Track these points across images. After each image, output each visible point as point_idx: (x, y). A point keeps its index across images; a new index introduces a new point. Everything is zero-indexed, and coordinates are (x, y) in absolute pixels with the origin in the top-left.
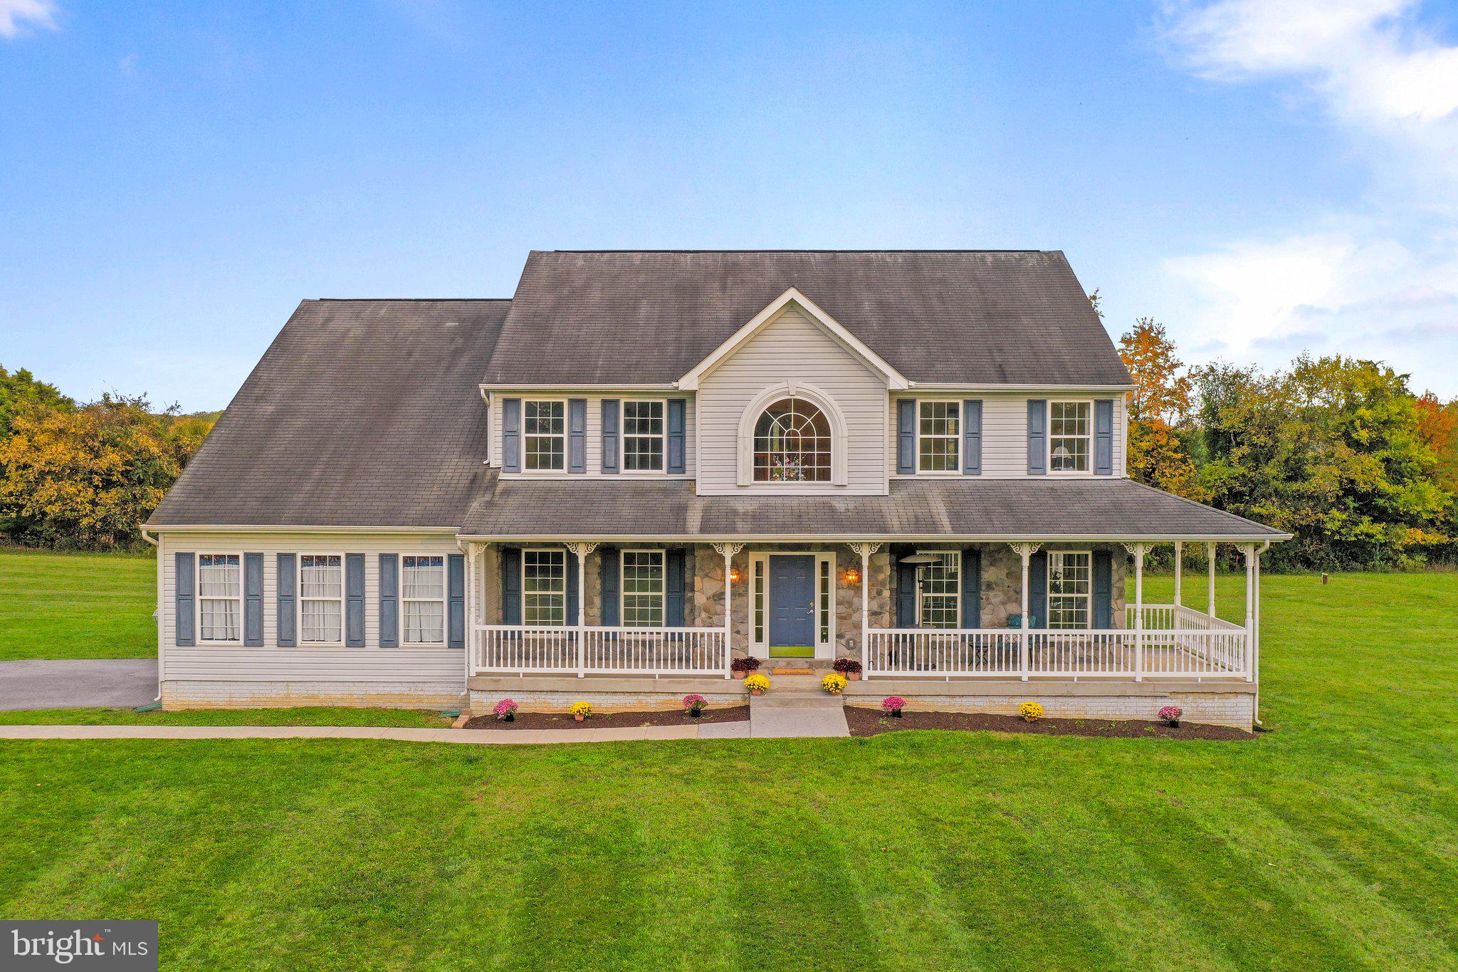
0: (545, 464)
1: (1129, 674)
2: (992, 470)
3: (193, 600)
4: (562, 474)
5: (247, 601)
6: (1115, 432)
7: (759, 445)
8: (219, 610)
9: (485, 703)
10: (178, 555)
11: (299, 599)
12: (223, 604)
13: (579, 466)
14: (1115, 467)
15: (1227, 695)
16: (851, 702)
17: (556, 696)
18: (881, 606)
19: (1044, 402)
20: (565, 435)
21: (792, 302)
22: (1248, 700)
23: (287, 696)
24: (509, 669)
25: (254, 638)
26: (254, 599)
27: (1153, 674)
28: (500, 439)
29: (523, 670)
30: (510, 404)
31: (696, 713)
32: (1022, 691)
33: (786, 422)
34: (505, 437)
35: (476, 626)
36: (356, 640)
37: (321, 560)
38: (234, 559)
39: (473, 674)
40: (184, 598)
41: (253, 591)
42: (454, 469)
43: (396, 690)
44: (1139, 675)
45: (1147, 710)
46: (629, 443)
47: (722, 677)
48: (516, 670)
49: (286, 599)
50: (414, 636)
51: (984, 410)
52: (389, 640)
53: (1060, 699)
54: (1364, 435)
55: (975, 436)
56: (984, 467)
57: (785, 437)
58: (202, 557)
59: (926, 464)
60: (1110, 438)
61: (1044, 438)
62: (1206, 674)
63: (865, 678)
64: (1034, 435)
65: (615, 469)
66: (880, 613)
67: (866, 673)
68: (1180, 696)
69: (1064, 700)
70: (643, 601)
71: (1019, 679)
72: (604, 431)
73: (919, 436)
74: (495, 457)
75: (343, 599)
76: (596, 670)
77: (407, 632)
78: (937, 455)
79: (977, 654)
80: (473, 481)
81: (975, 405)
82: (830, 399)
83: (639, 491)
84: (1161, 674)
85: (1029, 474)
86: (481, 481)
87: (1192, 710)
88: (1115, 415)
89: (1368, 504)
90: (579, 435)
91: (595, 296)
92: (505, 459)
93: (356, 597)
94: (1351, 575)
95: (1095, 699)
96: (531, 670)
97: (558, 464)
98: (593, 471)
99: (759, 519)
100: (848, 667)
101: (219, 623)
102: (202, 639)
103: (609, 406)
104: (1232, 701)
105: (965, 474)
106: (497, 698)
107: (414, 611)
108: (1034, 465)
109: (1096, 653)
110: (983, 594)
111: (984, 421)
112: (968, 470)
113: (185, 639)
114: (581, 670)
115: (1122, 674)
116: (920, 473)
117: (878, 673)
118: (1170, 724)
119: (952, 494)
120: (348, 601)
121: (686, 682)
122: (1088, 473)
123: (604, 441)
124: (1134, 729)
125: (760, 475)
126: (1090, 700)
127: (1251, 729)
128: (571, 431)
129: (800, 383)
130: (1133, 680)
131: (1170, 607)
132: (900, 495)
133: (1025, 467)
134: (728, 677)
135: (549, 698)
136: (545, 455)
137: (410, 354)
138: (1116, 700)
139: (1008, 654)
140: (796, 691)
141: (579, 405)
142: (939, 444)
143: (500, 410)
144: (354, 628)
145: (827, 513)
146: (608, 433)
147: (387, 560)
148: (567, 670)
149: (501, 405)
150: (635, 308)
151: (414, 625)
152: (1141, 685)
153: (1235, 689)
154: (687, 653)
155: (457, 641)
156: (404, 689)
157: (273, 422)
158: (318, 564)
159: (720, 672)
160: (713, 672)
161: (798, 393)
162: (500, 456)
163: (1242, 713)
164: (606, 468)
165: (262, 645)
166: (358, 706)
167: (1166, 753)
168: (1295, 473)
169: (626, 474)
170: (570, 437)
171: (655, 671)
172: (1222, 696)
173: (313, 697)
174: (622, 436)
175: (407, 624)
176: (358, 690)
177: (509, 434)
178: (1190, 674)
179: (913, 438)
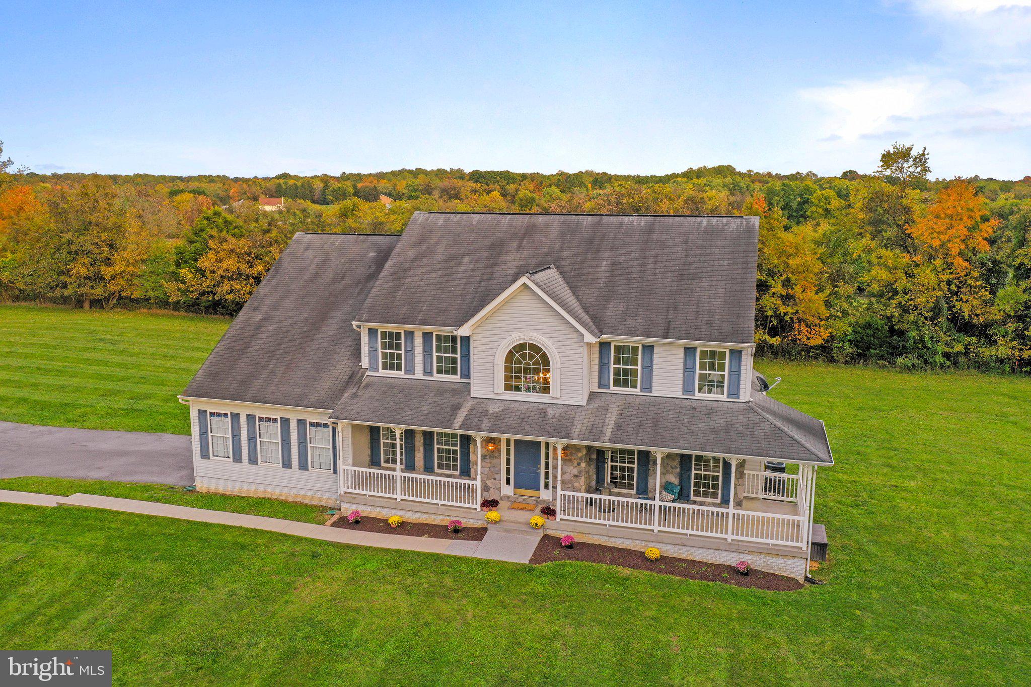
0: (392, 368)
1: (723, 536)
2: (658, 390)
3: (207, 435)
4: (401, 374)
5: (233, 438)
6: (742, 371)
7: (508, 369)
8: (221, 441)
9: (347, 509)
10: (199, 411)
11: (258, 440)
12: (222, 438)
13: (410, 370)
14: (741, 394)
15: (787, 557)
16: (548, 532)
17: (385, 510)
18: (580, 472)
19: (695, 349)
20: (402, 352)
21: (525, 285)
22: (802, 562)
23: (255, 491)
24: (361, 492)
25: (237, 459)
26: (236, 437)
27: (739, 538)
28: (367, 352)
29: (368, 493)
30: (372, 332)
31: (457, 531)
32: (653, 539)
33: (523, 356)
34: (370, 351)
35: (344, 465)
36: (287, 464)
37: (269, 420)
38: (226, 415)
39: (342, 493)
40: (204, 434)
41: (235, 433)
42: (342, 367)
43: (309, 493)
44: (730, 537)
45: (731, 559)
46: (439, 359)
47: (476, 509)
48: (364, 492)
49: (252, 439)
50: (317, 465)
51: (655, 352)
52: (303, 466)
53: (678, 546)
55: (648, 368)
56: (654, 388)
57: (523, 366)
58: (210, 413)
59: (617, 383)
60: (739, 376)
61: (694, 372)
62: (775, 542)
63: (558, 519)
64: (688, 370)
65: (431, 374)
66: (579, 476)
67: (559, 516)
68: (756, 554)
69: (680, 547)
70: (448, 451)
71: (653, 531)
72: (424, 351)
73: (612, 366)
74: (365, 363)
75: (280, 441)
76: (407, 498)
77: (313, 463)
78: (624, 378)
80: (351, 377)
81: (649, 349)
82: (550, 344)
83: (441, 390)
84: (744, 538)
85: (683, 394)
86: (354, 378)
87: (761, 563)
88: (743, 360)
90: (411, 352)
91: (440, 251)
92: (370, 364)
93: (286, 441)
95: (700, 549)
96: (372, 493)
97: (399, 369)
98: (419, 374)
99: (499, 421)
100: (549, 512)
101: (221, 448)
102: (214, 456)
103: (427, 336)
104: (790, 561)
105: (641, 391)
106: (355, 508)
107: (316, 452)
108: (687, 388)
109: (702, 521)
110: (650, 467)
111: (655, 359)
112: (643, 389)
113: (205, 455)
114: (399, 497)
115: (719, 535)
116: (613, 389)
117: (566, 517)
118: (744, 574)
120: (282, 443)
121: (455, 510)
122: (724, 397)
123: (424, 356)
124: (715, 574)
125: (508, 388)
126: (697, 549)
127: (803, 580)
128: (406, 350)
129: (532, 334)
130: (726, 539)
131: (795, 477)
132: (595, 405)
133: (681, 390)
134: (479, 510)
135: (382, 510)
136: (392, 363)
137: (343, 278)
138: (714, 551)
140: (516, 523)
141: (410, 334)
142: (626, 372)
143: (367, 335)
144: (286, 459)
146: (427, 352)
147: (301, 423)
148: (391, 496)
149: (367, 332)
150: (460, 263)
151: (316, 459)
152: (730, 544)
153: (793, 554)
155: (335, 471)
156: (312, 493)
157: (259, 327)
158: (266, 421)
159: (474, 506)
160: (470, 506)
161: (530, 339)
162: (367, 361)
163: (798, 569)
164: (425, 372)
165: (241, 462)
166: (290, 500)
169: (437, 377)
170: (406, 354)
171: (438, 502)
172: (784, 557)
173: (267, 492)
174: (435, 354)
175: (313, 458)
176: (289, 492)
177: (373, 350)
178: (764, 541)
179: (609, 367)
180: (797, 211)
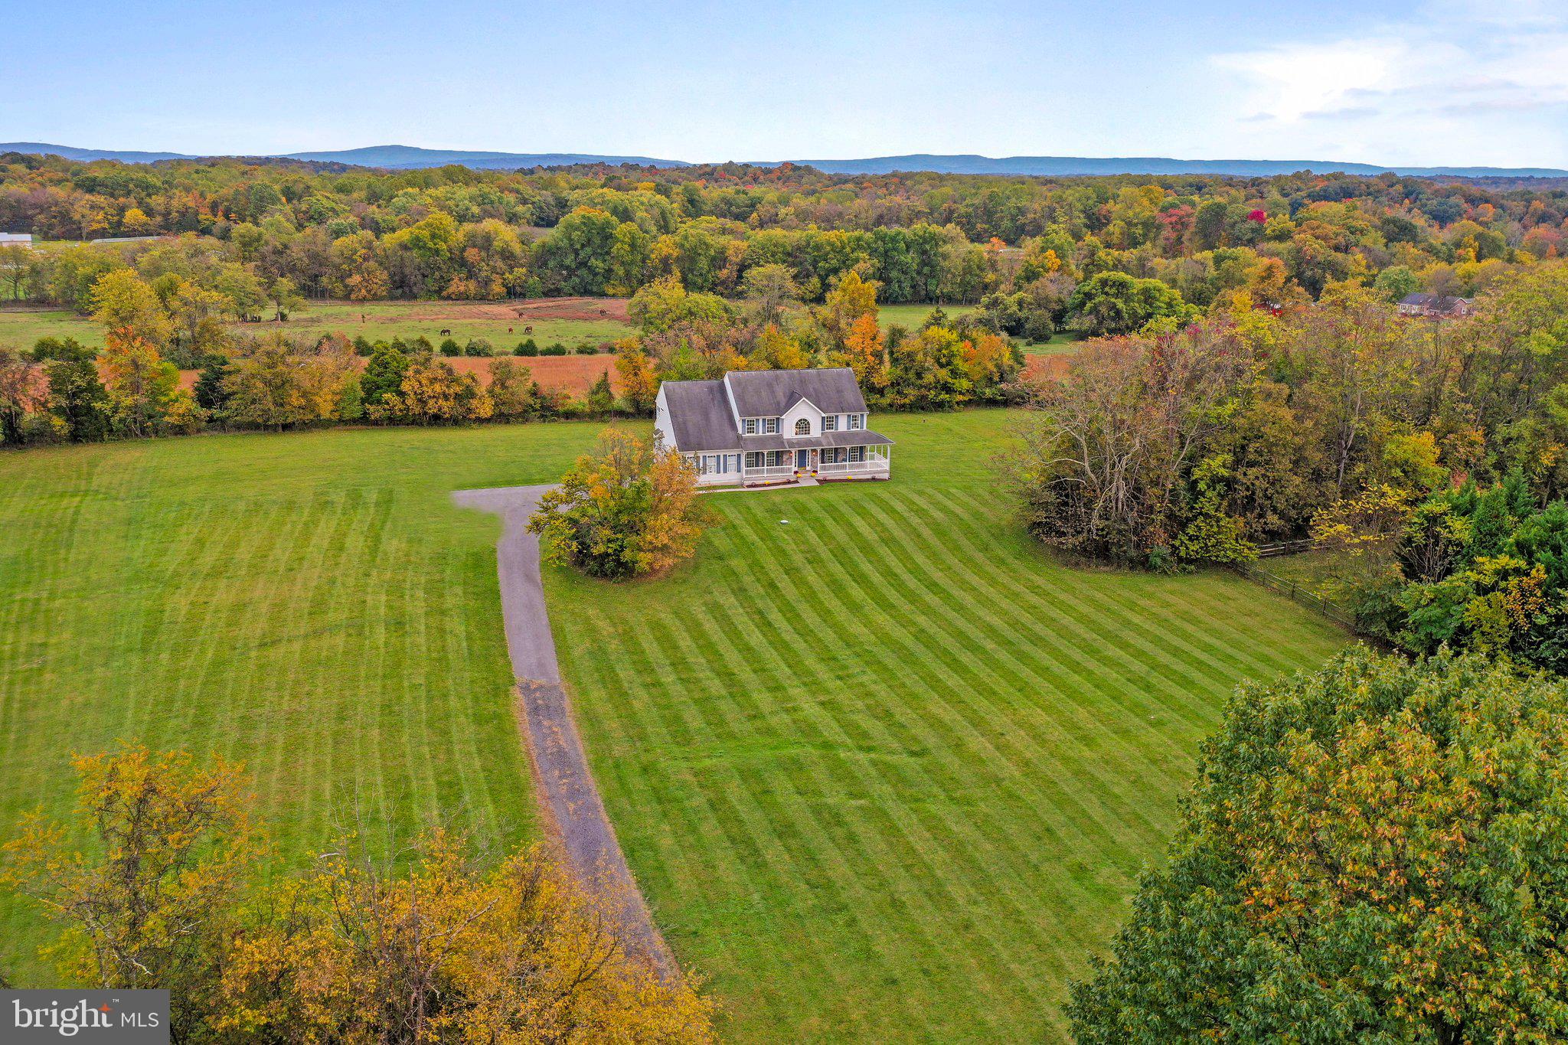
0: (751, 433)
1: (866, 469)
2: (840, 429)
6: (864, 420)
7: (796, 428)
9: (747, 483)
11: (707, 464)
13: (758, 433)
14: (864, 427)
16: (818, 478)
18: (820, 460)
19: (851, 415)
21: (804, 400)
22: (888, 474)
24: (751, 476)
29: (753, 476)
30: (743, 420)
31: (789, 482)
32: (847, 474)
33: (801, 423)
35: (744, 468)
36: (718, 472)
37: (711, 456)
39: (746, 477)
42: (731, 435)
43: (728, 481)
44: (868, 470)
45: (869, 477)
46: (769, 427)
48: (756, 475)
50: (730, 470)
51: (839, 417)
52: (725, 471)
53: (854, 475)
54: (943, 360)
55: (837, 423)
57: (801, 426)
59: (828, 428)
60: (863, 422)
61: (850, 422)
62: (880, 469)
63: (819, 473)
64: (848, 422)
65: (765, 433)
68: (875, 473)
71: (846, 471)
72: (763, 425)
73: (826, 424)
74: (740, 431)
75: (716, 464)
76: (768, 476)
78: (830, 427)
79: (838, 467)
80: (737, 438)
81: (837, 416)
82: (810, 418)
83: (772, 438)
84: (871, 469)
85: (848, 430)
86: (739, 438)
87: (877, 476)
88: (864, 417)
89: (947, 388)
90: (758, 426)
91: (750, 388)
92: (743, 432)
93: (718, 463)
94: (940, 414)
95: (860, 475)
96: (758, 475)
97: (754, 432)
98: (761, 434)
99: (799, 443)
100: (815, 471)
103: (764, 420)
104: (885, 474)
105: (835, 432)
106: (752, 481)
107: (730, 465)
108: (848, 427)
109: (863, 466)
110: (839, 456)
111: (839, 420)
112: (835, 429)
114: (766, 475)
116: (827, 433)
117: (821, 472)
118: (874, 479)
119: (833, 435)
121: (786, 476)
122: (861, 428)
123: (763, 427)
124: (867, 480)
125: (797, 434)
127: (888, 478)
128: (756, 425)
129: (805, 415)
131: (873, 455)
132: (822, 436)
134: (793, 475)
135: (761, 481)
136: (751, 430)
137: (702, 400)
138: (864, 475)
139: (844, 467)
140: (806, 477)
141: (758, 420)
142: (830, 425)
143: (741, 422)
144: (718, 470)
145: (809, 442)
147: (725, 455)
148: (763, 475)
152: (868, 472)
153: (885, 471)
154: (782, 471)
155: (739, 471)
156: (730, 479)
159: (791, 474)
161: (804, 417)
163: (886, 476)
164: (763, 433)
166: (721, 483)
167: (872, 484)
168: (919, 376)
169: (767, 433)
170: (756, 427)
171: (780, 475)
172: (883, 473)
174: (767, 426)
175: (729, 468)
177: (743, 427)
178: (878, 469)
180: (601, 247)
